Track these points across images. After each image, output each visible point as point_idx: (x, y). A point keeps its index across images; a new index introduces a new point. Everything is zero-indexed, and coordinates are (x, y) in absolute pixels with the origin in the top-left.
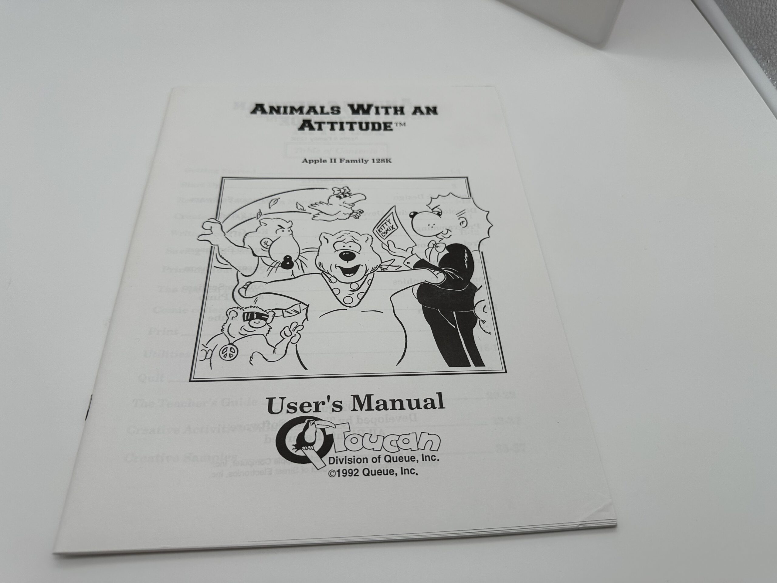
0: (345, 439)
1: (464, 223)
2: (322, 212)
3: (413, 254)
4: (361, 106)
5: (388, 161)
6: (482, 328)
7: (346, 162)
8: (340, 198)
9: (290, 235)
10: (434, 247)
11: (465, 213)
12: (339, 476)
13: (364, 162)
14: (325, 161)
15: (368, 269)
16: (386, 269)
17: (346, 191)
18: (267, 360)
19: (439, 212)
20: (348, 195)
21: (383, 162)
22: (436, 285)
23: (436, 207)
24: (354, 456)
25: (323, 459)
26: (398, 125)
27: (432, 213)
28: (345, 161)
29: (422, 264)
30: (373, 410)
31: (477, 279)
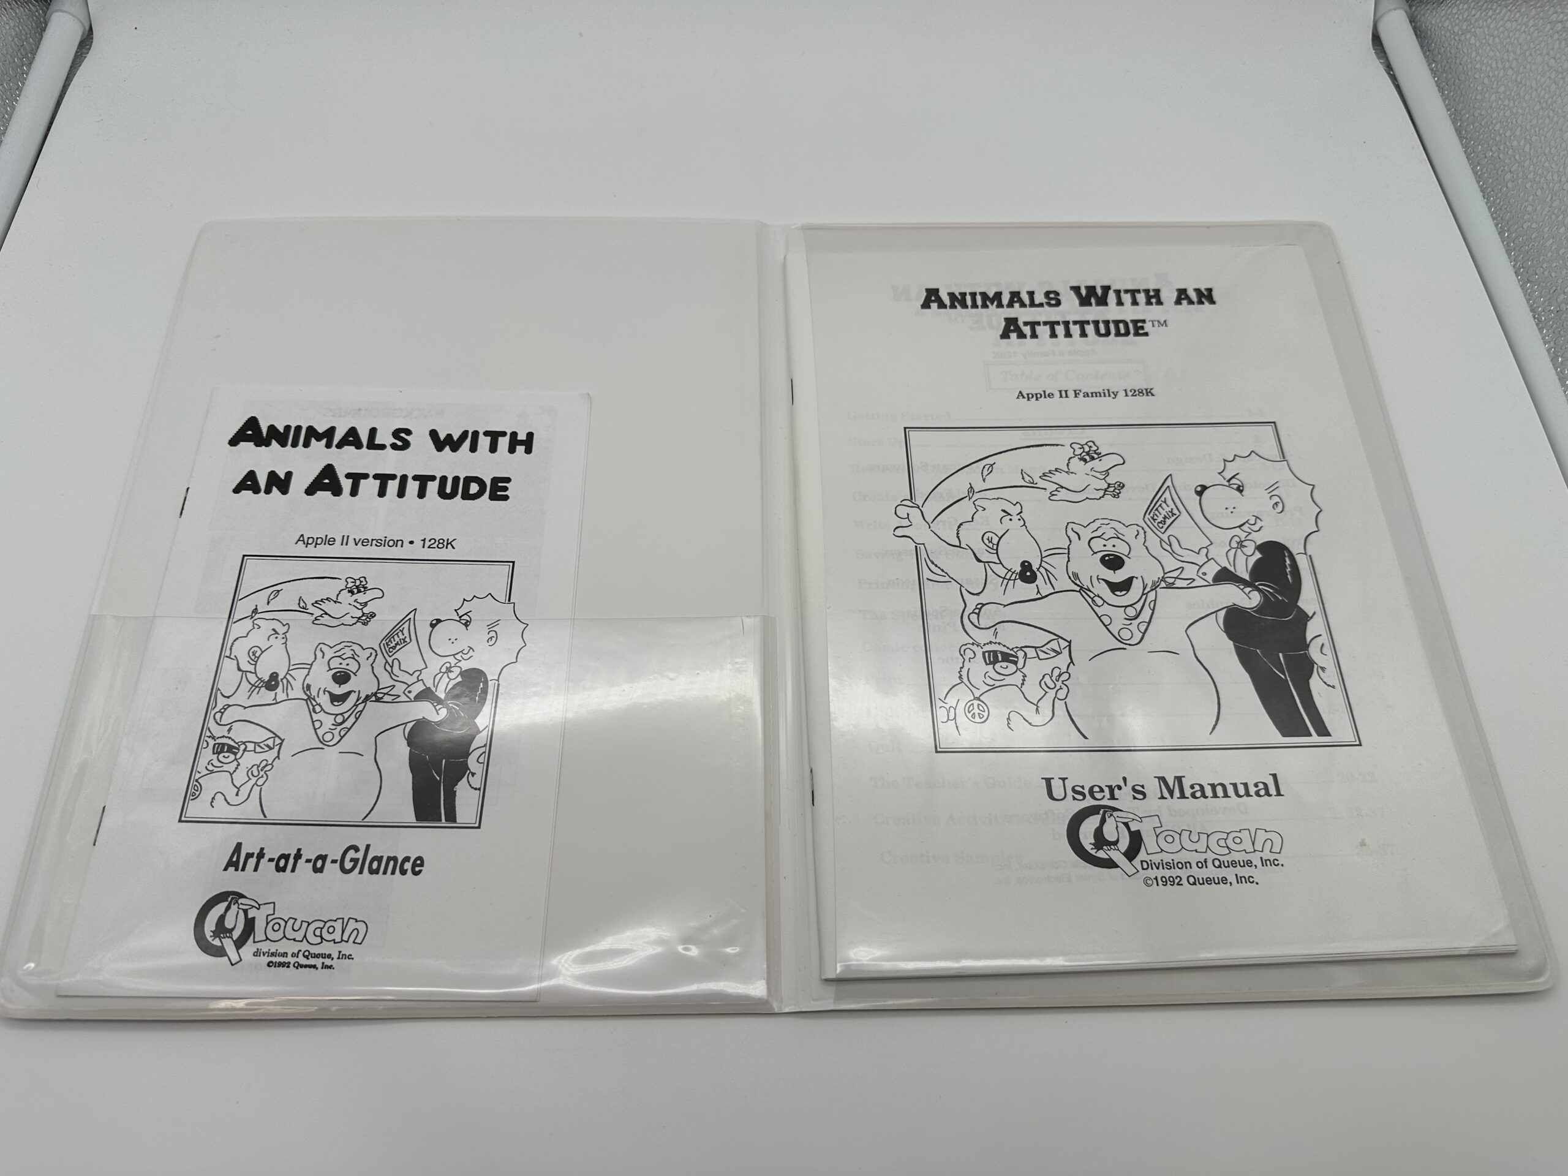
0: (1157, 836)
1: (1279, 505)
2: (1062, 487)
3: (1209, 558)
4: (1091, 290)
5: (1149, 392)
6: (1322, 679)
7: (1084, 396)
8: (1085, 461)
9: (1022, 526)
10: (1239, 547)
11: (1277, 487)
12: (1158, 885)
13: (1113, 396)
14: (1051, 395)
15: (1147, 584)
16: (1173, 584)
17: (1092, 449)
18: (1030, 724)
19: (1240, 486)
20: (1096, 456)
21: (1141, 394)
22: (1249, 610)
23: (1233, 477)
24: (1173, 860)
25: (1132, 862)
26: (1156, 323)
27: (1229, 487)
28: (1082, 394)
29: (1225, 576)
30: (1188, 798)
31: (1307, 601)
